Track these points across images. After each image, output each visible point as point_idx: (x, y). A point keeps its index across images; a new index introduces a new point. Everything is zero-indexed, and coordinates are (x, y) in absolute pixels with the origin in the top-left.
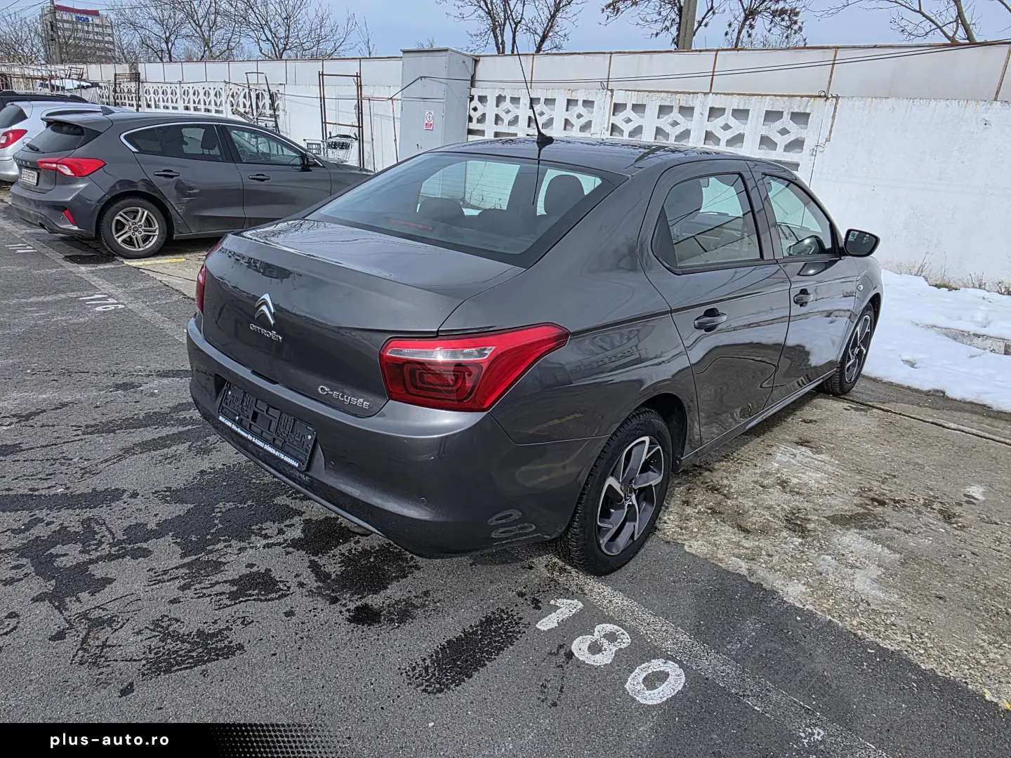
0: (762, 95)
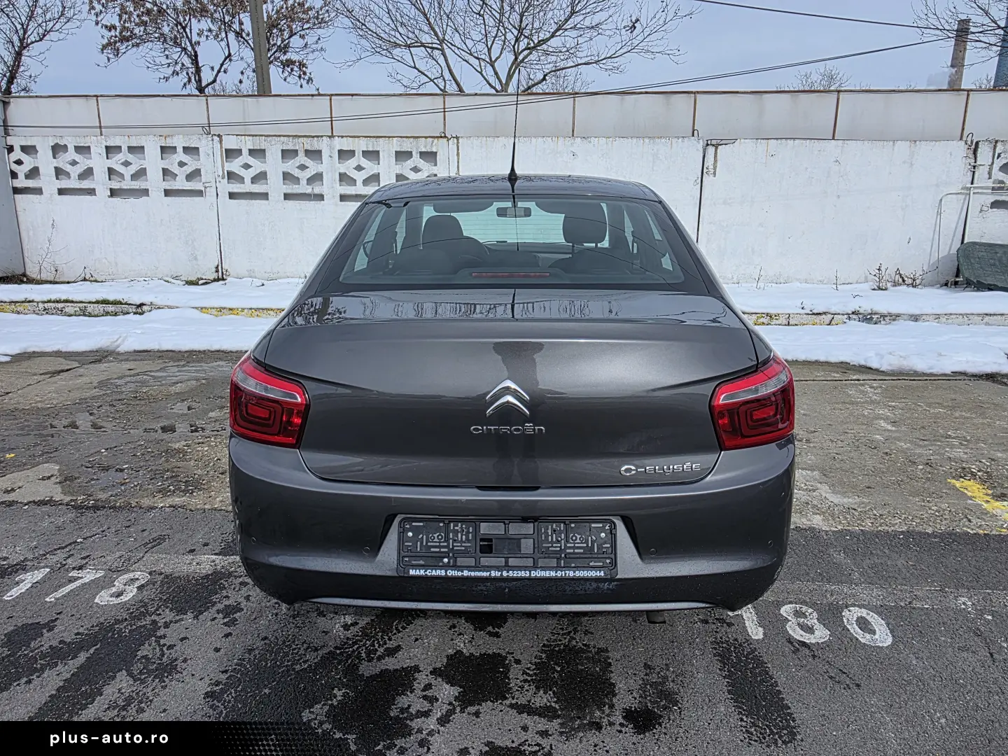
0: (389, 137)
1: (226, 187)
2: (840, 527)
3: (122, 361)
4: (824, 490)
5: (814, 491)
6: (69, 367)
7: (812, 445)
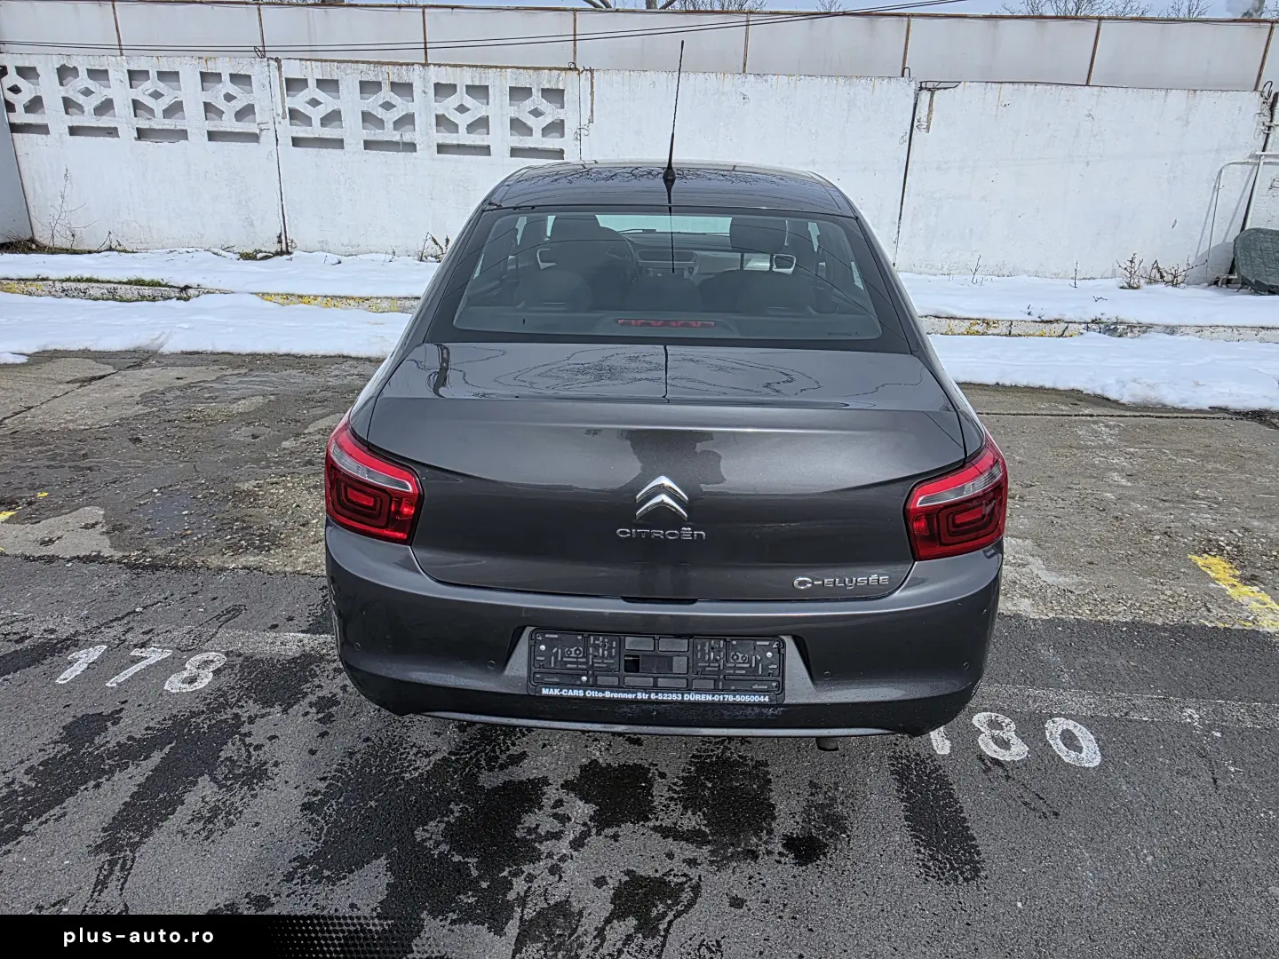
0: (501, 68)
1: (289, 130)
2: (1051, 615)
3: (167, 365)
4: (1037, 566)
5: (1024, 566)
6: (102, 373)
7: (1026, 504)
